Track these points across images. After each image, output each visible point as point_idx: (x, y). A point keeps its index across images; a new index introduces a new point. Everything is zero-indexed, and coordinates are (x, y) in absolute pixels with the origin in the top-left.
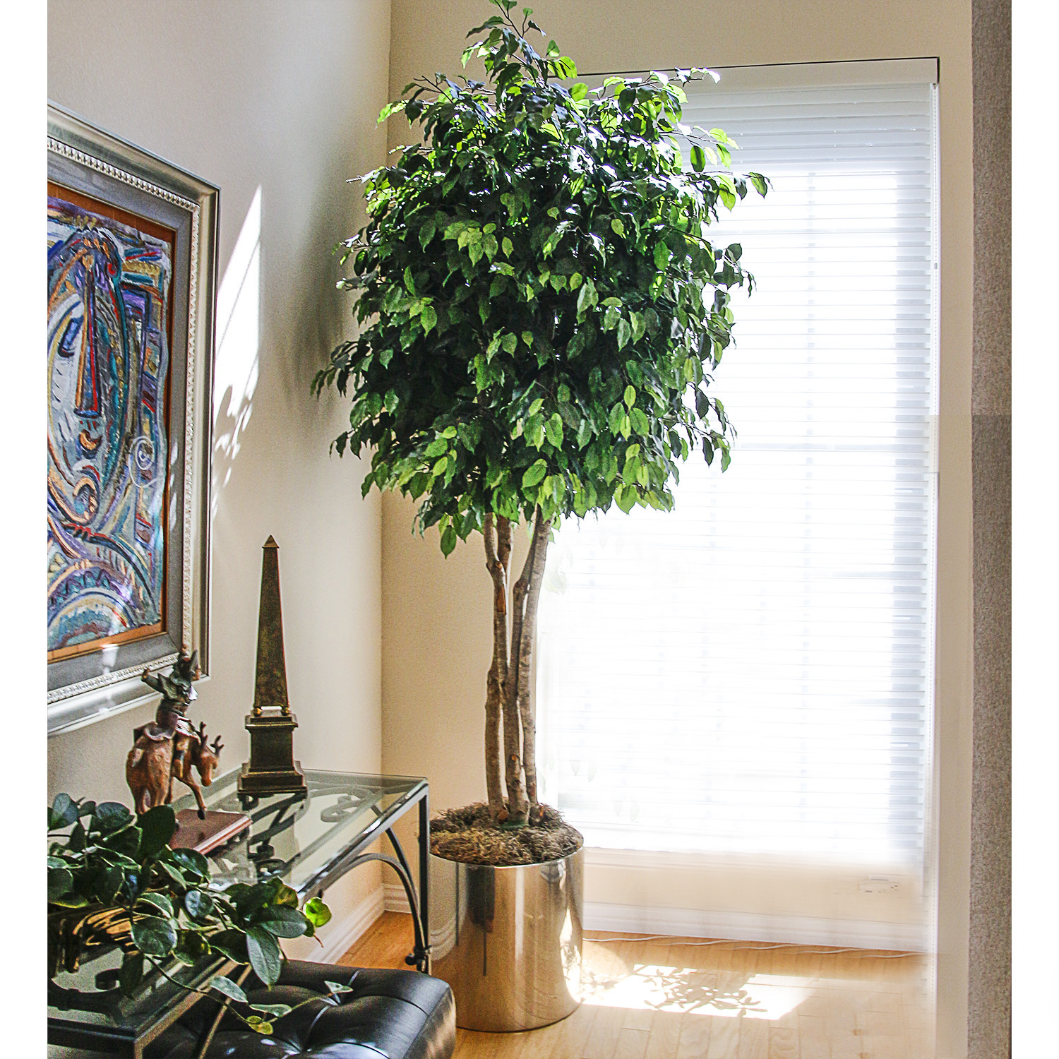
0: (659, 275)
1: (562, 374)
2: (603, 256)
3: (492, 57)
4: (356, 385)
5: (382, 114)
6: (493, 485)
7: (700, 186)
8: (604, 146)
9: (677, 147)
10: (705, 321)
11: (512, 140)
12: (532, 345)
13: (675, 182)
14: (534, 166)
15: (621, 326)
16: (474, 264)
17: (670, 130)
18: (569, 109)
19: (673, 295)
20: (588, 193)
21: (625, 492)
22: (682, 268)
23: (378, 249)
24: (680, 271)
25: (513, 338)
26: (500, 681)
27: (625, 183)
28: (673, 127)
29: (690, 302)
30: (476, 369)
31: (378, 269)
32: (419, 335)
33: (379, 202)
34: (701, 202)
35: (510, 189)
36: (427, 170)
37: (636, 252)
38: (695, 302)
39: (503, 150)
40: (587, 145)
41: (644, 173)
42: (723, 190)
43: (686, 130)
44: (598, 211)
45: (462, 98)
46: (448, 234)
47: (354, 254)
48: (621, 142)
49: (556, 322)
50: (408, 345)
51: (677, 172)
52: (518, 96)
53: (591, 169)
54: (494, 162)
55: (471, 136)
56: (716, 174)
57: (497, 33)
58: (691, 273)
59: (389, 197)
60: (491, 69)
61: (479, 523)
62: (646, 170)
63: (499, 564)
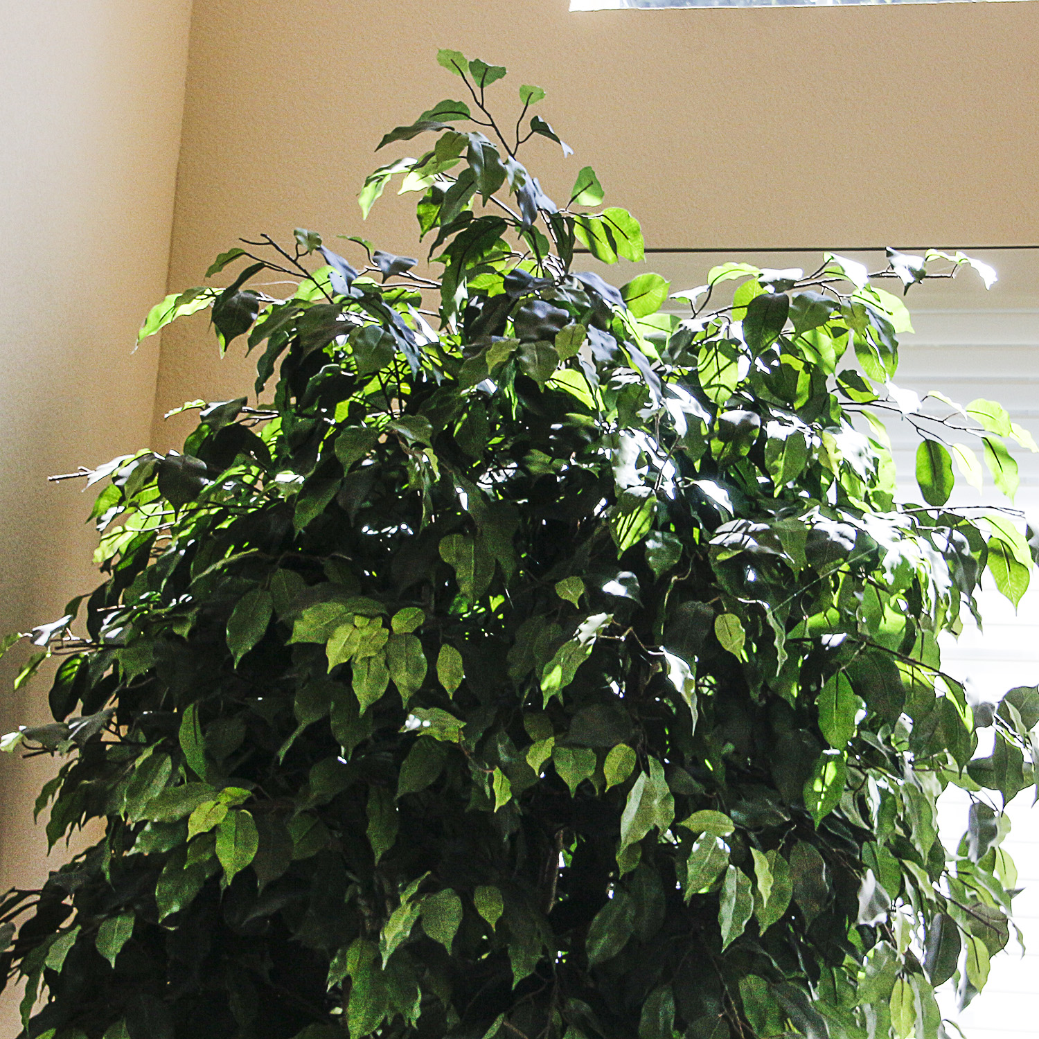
0: (828, 758)
1: (572, 1003)
2: (692, 705)
3: (436, 197)
4: (25, 1007)
5: (152, 317)
7: (941, 541)
8: (704, 432)
9: (883, 439)
10: (943, 879)
11: (475, 404)
12: (499, 923)
13: (879, 529)
14: (527, 471)
15: (730, 886)
16: (362, 710)
17: (866, 397)
18: (621, 336)
19: (865, 812)
20: (659, 545)
22: (887, 741)
23: (116, 654)
24: (884, 750)
25: (451, 903)
27: (754, 527)
28: (876, 392)
29: (909, 833)
30: (348, 980)
31: (112, 704)
32: (206, 882)
33: (129, 537)
34: (944, 581)
35: (465, 527)
36: (257, 464)
37: (774, 699)
38: (921, 833)
39: (451, 427)
40: (661, 429)
41: (799, 501)
42: (997, 552)
43: (907, 400)
44: (684, 592)
45: (356, 293)
46: (303, 629)
47: (52, 662)
48: (746, 426)
49: (562, 864)
50: (176, 908)
51: (884, 502)
52: (498, 297)
53: (669, 488)
54: (429, 456)
55: (373, 387)
56: (979, 513)
57: (452, 144)
58: (908, 756)
59: (154, 524)
60: (433, 226)
62: (804, 494)
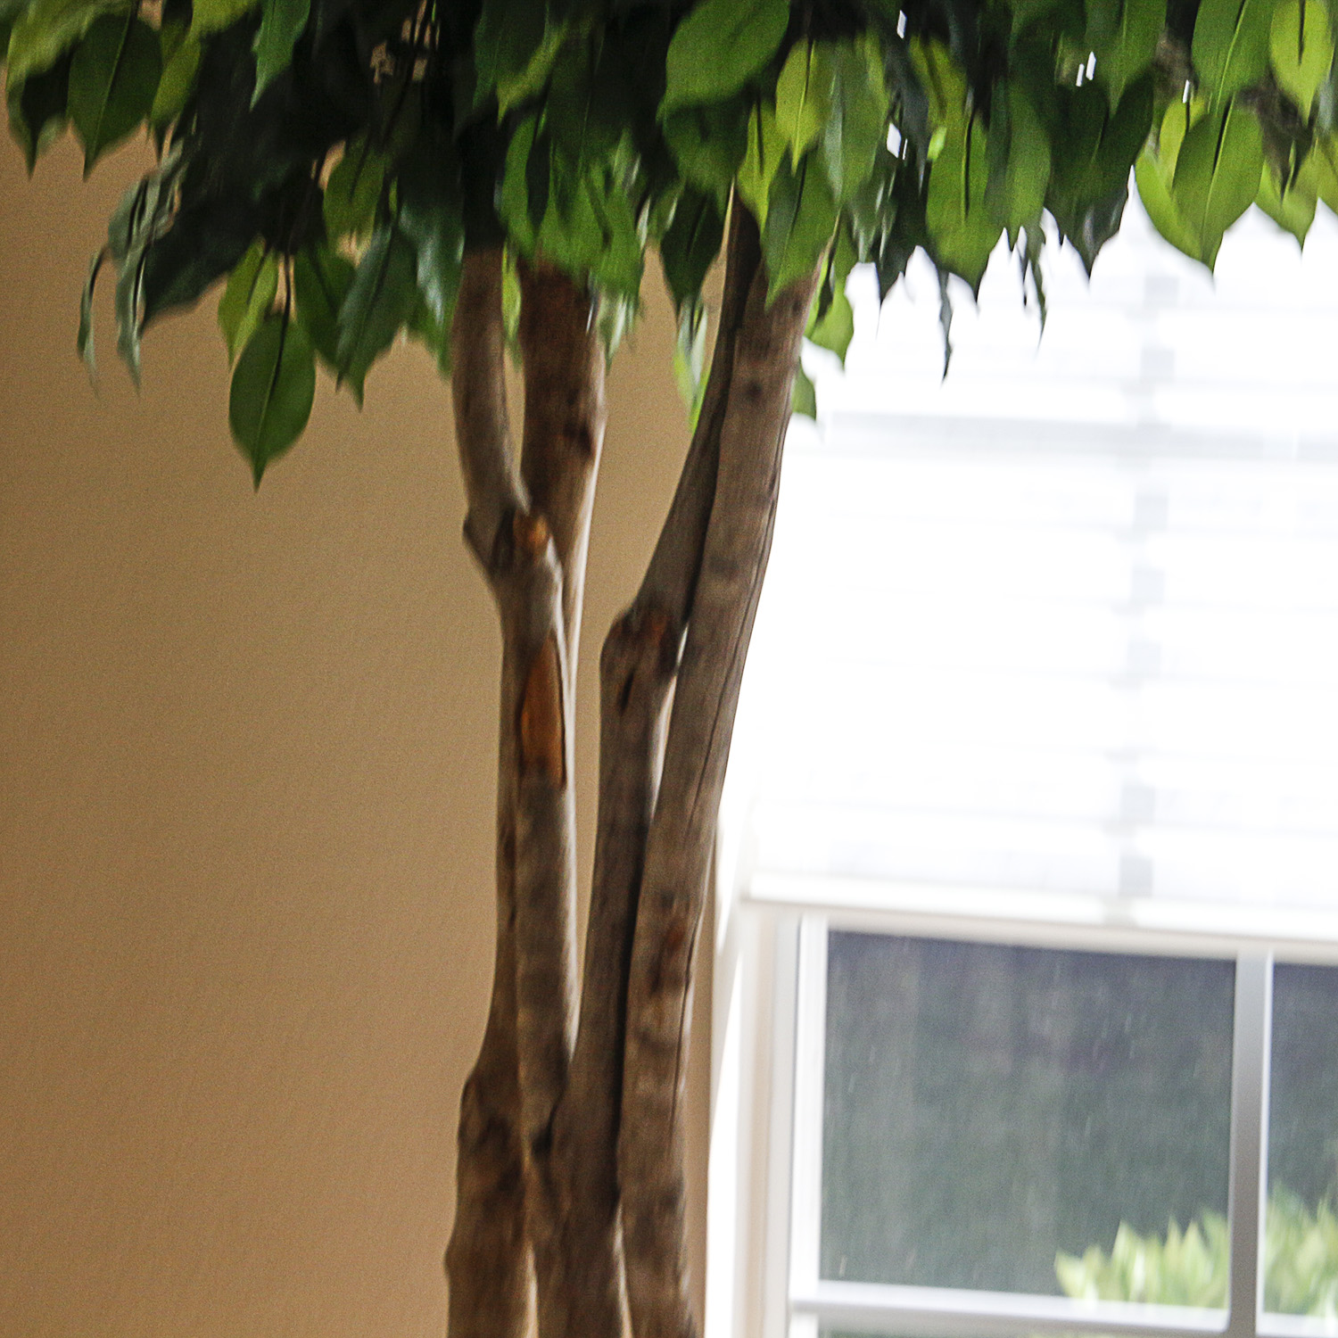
6: (510, 95)
21: (1201, 140)
26: (528, 1124)
61: (434, 296)
63: (529, 524)
